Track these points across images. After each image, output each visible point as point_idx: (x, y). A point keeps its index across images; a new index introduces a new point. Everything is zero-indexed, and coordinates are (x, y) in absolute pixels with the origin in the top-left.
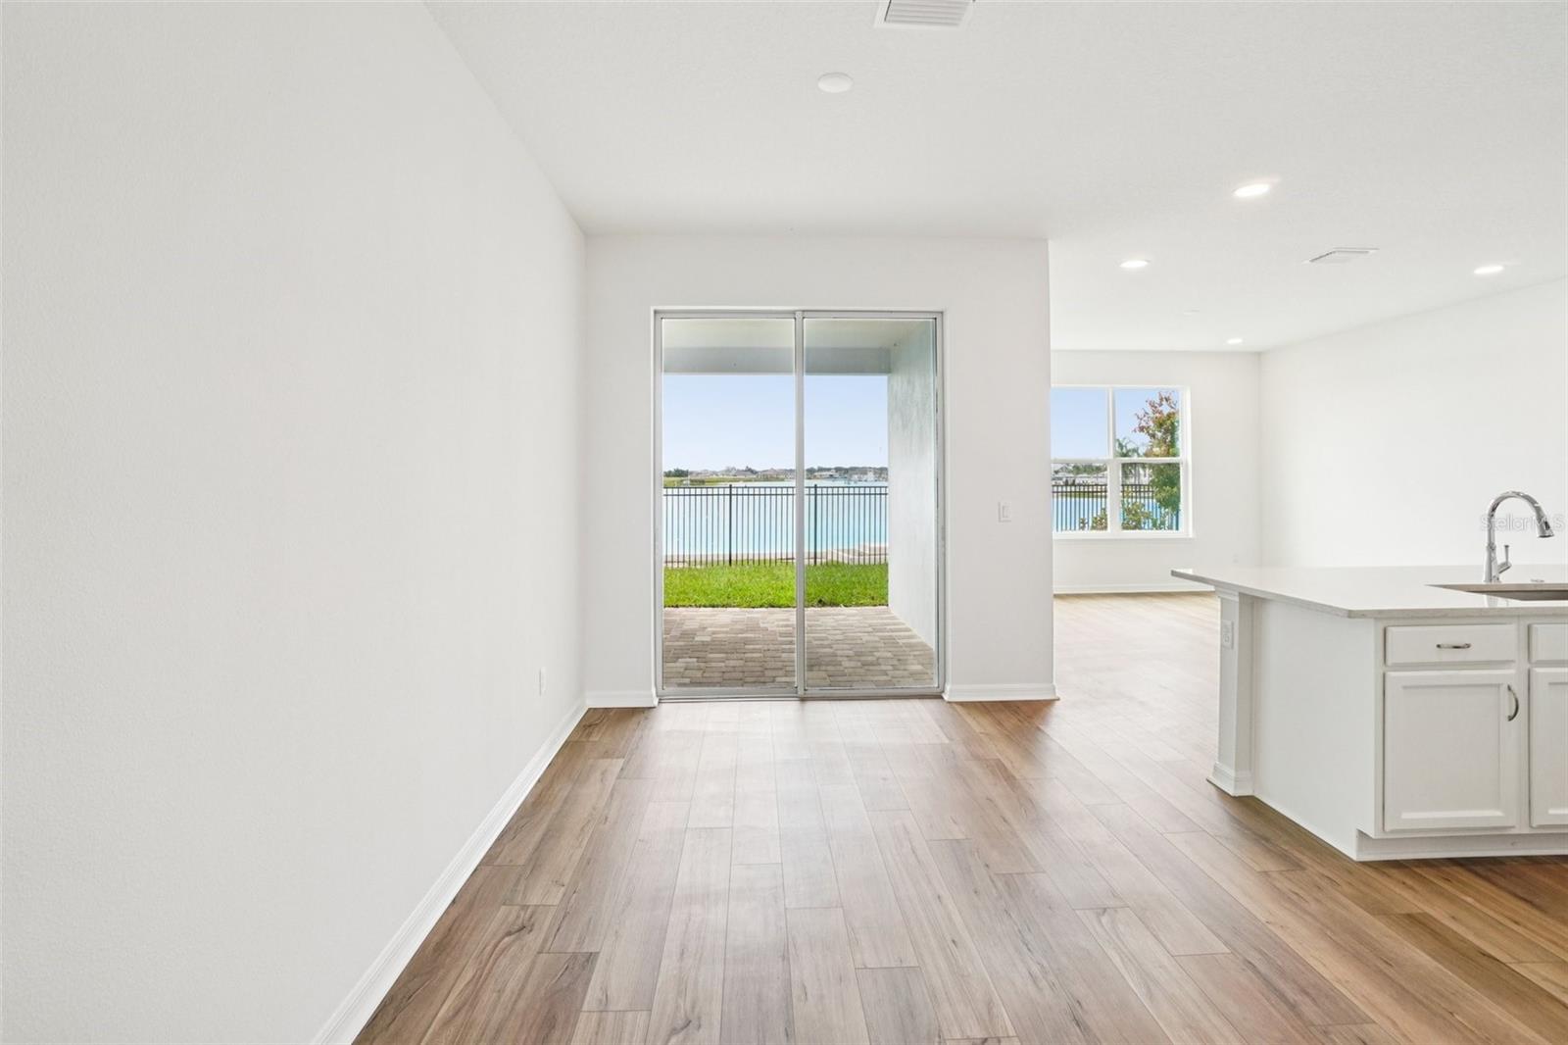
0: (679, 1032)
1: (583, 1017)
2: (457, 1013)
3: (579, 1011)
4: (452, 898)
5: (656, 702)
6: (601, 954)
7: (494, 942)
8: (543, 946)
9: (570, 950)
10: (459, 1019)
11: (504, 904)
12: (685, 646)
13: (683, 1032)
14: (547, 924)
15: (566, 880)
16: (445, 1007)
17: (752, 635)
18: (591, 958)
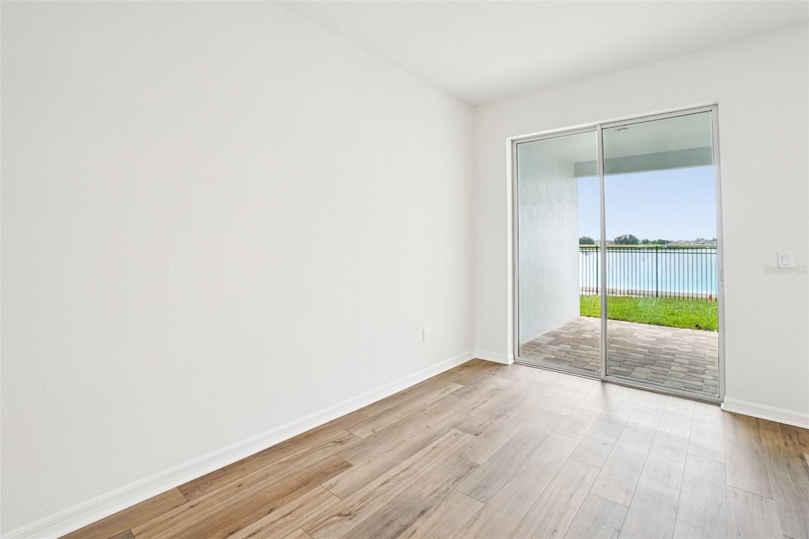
0: (341, 516)
1: (320, 487)
2: (287, 462)
3: (320, 484)
4: (332, 420)
5: (510, 362)
6: (353, 467)
7: (326, 443)
8: (338, 453)
9: (345, 459)
10: (284, 465)
11: (345, 430)
12: (573, 338)
13: (343, 517)
14: (351, 444)
15: (377, 431)
16: (285, 458)
17: (622, 339)
18: (349, 466)
